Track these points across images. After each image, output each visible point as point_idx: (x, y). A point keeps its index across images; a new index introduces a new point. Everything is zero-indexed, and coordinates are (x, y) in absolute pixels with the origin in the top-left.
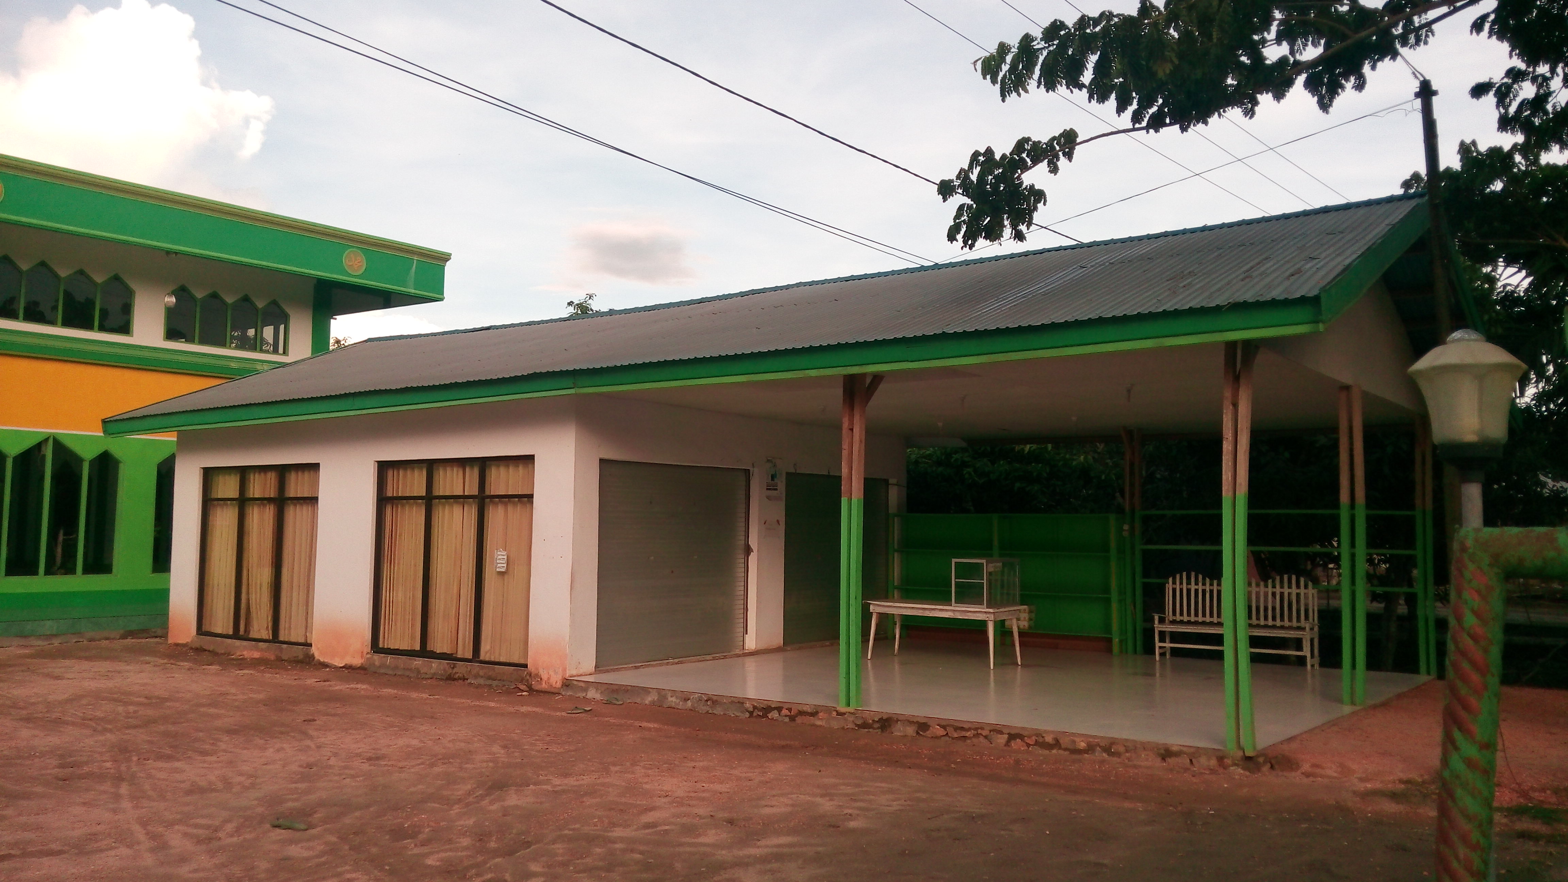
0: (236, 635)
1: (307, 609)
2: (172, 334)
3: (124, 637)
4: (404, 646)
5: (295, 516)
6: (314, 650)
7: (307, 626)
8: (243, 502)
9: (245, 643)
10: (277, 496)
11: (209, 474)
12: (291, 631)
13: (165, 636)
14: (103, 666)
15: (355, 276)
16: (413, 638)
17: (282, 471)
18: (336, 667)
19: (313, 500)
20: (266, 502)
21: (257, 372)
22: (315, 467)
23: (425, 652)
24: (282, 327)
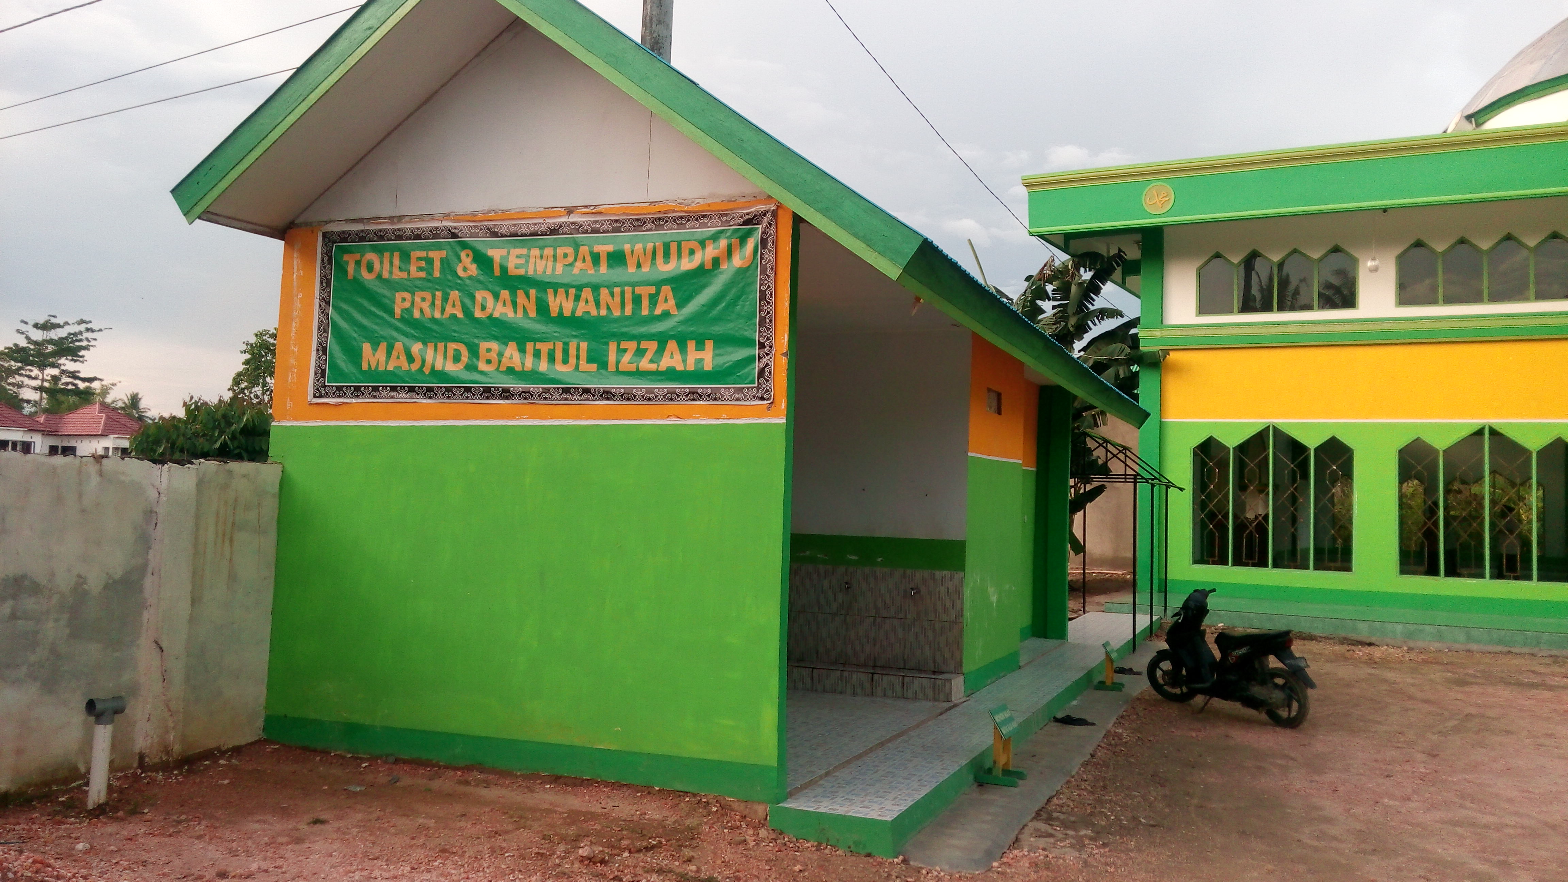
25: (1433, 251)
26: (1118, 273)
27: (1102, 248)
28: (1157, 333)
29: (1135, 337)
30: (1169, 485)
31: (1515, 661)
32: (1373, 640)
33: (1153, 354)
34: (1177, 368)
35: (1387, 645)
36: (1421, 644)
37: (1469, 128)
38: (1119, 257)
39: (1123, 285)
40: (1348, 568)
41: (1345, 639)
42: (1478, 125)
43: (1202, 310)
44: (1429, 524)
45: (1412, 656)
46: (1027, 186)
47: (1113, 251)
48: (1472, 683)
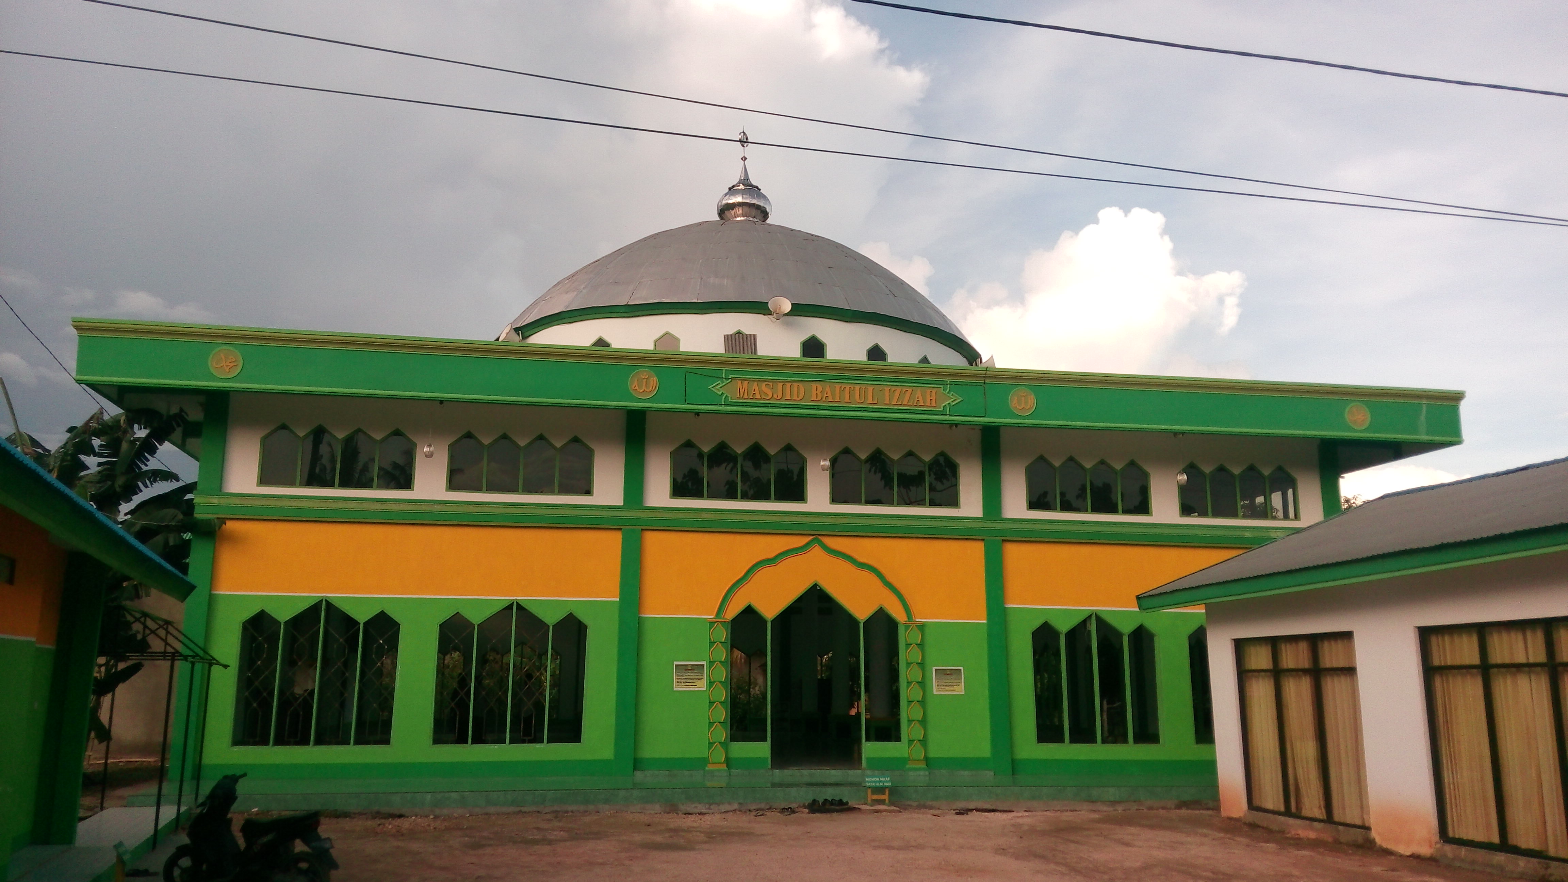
0: (1288, 813)
1: (1360, 789)
2: (1186, 510)
3: (1179, 807)
4: (1480, 837)
5: (1333, 687)
6: (1374, 834)
7: (1363, 806)
8: (1277, 674)
9: (1299, 822)
10: (1311, 667)
11: (1240, 646)
12: (1347, 812)
13: (1217, 809)
14: (1167, 836)
15: (1362, 431)
16: (1488, 826)
17: (1314, 640)
18: (1401, 856)
19: (1350, 671)
20: (1300, 673)
21: (1272, 540)
22: (1347, 636)
23: (1505, 846)
24: (1290, 492)
25: (480, 443)
26: (178, 433)
27: (161, 406)
28: (215, 501)
29: (190, 504)
30: (212, 662)
31: (524, 820)
32: (403, 811)
33: (208, 522)
34: (233, 539)
35: (416, 816)
36: (445, 812)
37: (516, 339)
38: (180, 418)
39: (182, 447)
40: (386, 741)
41: (378, 813)
42: (525, 338)
43: (263, 480)
44: (462, 694)
45: (438, 824)
46: (78, 328)
47: (174, 410)
48: (484, 846)
